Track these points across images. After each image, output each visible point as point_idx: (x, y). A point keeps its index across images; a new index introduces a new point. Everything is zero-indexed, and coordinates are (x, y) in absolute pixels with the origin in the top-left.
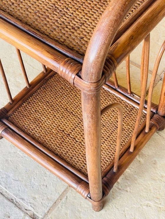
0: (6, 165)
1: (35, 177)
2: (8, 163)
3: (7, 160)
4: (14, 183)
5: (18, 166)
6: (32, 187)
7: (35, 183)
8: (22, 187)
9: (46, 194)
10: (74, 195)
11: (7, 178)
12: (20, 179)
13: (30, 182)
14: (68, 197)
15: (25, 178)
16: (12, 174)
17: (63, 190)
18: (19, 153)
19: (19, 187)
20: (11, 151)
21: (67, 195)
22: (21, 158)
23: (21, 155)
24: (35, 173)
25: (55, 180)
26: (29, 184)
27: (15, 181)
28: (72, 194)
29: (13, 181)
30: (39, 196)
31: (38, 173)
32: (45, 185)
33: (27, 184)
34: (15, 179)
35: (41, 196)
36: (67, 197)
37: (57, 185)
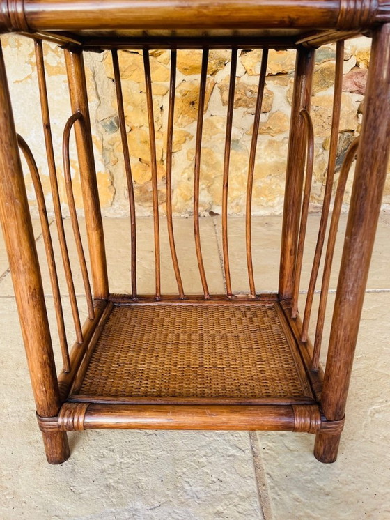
0: (113, 494)
1: (187, 480)
2: (114, 488)
3: (108, 486)
4: (156, 515)
5: (137, 481)
6: (196, 499)
7: (196, 489)
8: (177, 511)
9: (231, 493)
10: (277, 464)
11: (133, 515)
12: (163, 500)
13: (185, 492)
14: (271, 473)
15: (169, 492)
16: (138, 503)
17: (252, 468)
18: (122, 461)
19: (174, 515)
20: (103, 467)
21: (265, 471)
22: (133, 466)
23: (129, 461)
24: (180, 474)
25: (224, 462)
26: (187, 497)
27: (156, 510)
28: (272, 464)
29: (150, 512)
30: (222, 504)
31: (185, 470)
32: (215, 480)
33: (183, 501)
34: (152, 507)
35: (227, 502)
36: (268, 474)
37: (235, 467)
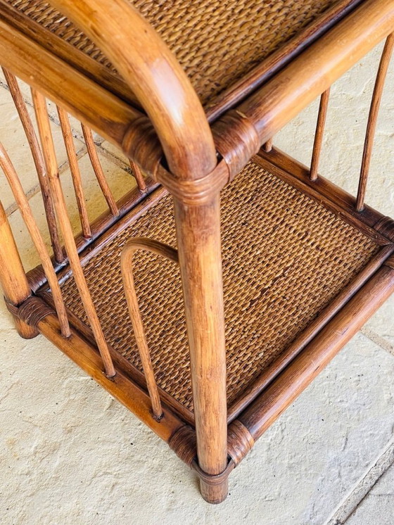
0: (304, 468)
1: (339, 400)
2: (297, 463)
3: (290, 467)
4: (354, 448)
5: (306, 440)
6: (363, 407)
7: (353, 400)
8: (364, 429)
9: (379, 377)
10: (381, 320)
11: (339, 465)
12: (343, 433)
13: (349, 410)
14: (385, 332)
15: (340, 423)
16: (330, 454)
17: (369, 343)
18: (270, 438)
19: (365, 435)
21: (380, 335)
22: (285, 433)
23: (276, 432)
24: (328, 401)
25: (344, 358)
26: (356, 412)
27: (348, 445)
28: (378, 325)
29: (347, 451)
30: (384, 392)
31: (326, 394)
32: (357, 378)
33: (357, 418)
34: (343, 446)
35: (385, 387)
36: (385, 336)
37: (358, 353)
